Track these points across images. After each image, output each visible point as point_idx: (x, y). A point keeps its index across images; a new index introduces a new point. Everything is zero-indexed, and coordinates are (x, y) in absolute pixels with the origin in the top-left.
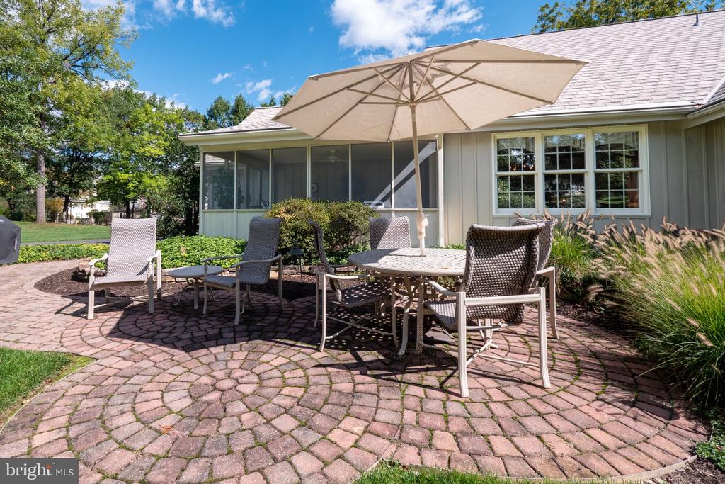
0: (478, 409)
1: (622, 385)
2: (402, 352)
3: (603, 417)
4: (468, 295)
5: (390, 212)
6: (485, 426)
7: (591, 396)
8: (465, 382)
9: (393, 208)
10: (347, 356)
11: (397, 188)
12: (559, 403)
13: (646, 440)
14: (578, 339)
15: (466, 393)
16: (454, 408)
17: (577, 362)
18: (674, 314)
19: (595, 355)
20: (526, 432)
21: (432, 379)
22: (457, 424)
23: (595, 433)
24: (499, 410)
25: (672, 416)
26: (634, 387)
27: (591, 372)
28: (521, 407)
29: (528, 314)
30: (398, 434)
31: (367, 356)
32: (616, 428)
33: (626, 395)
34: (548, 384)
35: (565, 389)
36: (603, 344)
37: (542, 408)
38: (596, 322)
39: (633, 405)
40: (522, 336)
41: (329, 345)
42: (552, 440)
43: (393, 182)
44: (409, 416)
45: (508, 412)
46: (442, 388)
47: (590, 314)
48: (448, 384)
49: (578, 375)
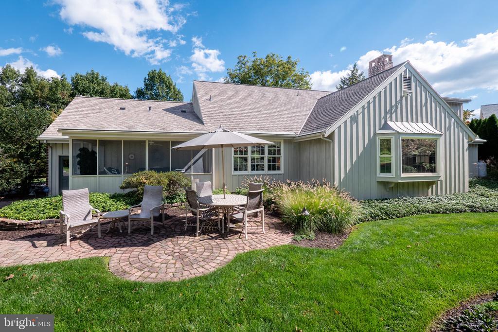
0: (251, 241)
1: (279, 229)
2: (223, 232)
3: (277, 236)
4: (248, 210)
5: (191, 175)
6: (254, 243)
7: (273, 233)
8: (247, 236)
9: (192, 173)
10: (206, 236)
11: (194, 163)
12: (268, 236)
13: (284, 239)
14: (268, 220)
15: (247, 238)
16: (245, 242)
17: (269, 226)
18: (289, 209)
19: (272, 224)
20: (263, 242)
21: (236, 237)
22: (248, 244)
23: (275, 239)
24: (256, 240)
25: (289, 233)
26: (282, 230)
27: (273, 228)
28: (260, 238)
29: (259, 215)
30: (236, 249)
31: (214, 235)
32: (279, 238)
33: (281, 231)
34: (264, 232)
35: (268, 233)
36: (274, 220)
37: (264, 237)
38: (271, 214)
39: (281, 233)
40: (253, 222)
41: (200, 234)
42: (268, 242)
43: (192, 161)
44: (236, 246)
45: (258, 240)
46: (240, 238)
47: (269, 212)
48: (241, 237)
49: (270, 229)
